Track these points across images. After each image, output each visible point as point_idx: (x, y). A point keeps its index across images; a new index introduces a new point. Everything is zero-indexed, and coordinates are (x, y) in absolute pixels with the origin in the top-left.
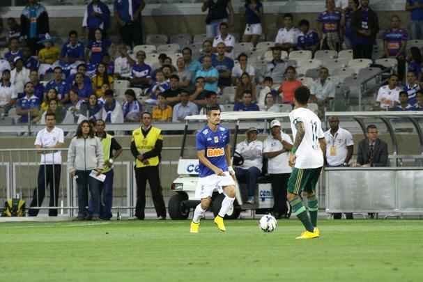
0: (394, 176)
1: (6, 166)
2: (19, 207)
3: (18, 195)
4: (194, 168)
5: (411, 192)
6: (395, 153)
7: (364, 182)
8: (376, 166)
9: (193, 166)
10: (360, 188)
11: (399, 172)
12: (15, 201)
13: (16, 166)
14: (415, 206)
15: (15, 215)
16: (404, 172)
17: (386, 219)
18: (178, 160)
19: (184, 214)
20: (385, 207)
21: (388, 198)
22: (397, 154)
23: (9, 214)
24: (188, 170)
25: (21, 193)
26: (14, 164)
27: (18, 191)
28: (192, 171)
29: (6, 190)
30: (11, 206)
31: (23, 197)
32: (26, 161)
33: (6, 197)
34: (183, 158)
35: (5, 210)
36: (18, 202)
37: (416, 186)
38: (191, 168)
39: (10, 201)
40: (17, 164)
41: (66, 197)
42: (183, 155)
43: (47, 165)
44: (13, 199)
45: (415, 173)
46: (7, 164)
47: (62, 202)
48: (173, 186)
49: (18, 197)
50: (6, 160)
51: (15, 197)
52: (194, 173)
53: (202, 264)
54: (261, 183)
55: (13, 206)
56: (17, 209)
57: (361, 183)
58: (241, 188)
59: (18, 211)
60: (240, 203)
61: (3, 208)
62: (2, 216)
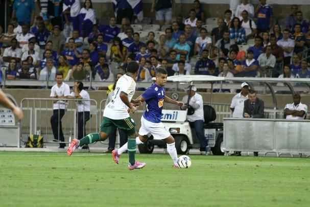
0: (273, 126)
1: (29, 111)
2: (39, 141)
3: (38, 132)
5: (286, 137)
6: (275, 108)
7: (251, 130)
11: (277, 122)
12: (36, 136)
13: (38, 111)
14: (289, 147)
15: (35, 146)
16: (280, 123)
19: (150, 150)
20: (266, 148)
21: (269, 142)
22: (277, 109)
23: (31, 145)
25: (40, 131)
26: (36, 109)
27: (38, 129)
29: (29, 128)
30: (32, 140)
31: (42, 134)
32: (45, 107)
33: (29, 133)
35: (28, 143)
36: (38, 138)
37: (289, 133)
39: (31, 136)
40: (39, 109)
41: (73, 134)
44: (34, 136)
45: (289, 124)
46: (31, 109)
47: (70, 138)
49: (38, 134)
50: (30, 106)
51: (35, 134)
54: (206, 128)
55: (34, 140)
56: (37, 142)
57: (249, 129)
58: (192, 132)
59: (37, 144)
60: (192, 142)
61: (27, 141)
62: (26, 147)
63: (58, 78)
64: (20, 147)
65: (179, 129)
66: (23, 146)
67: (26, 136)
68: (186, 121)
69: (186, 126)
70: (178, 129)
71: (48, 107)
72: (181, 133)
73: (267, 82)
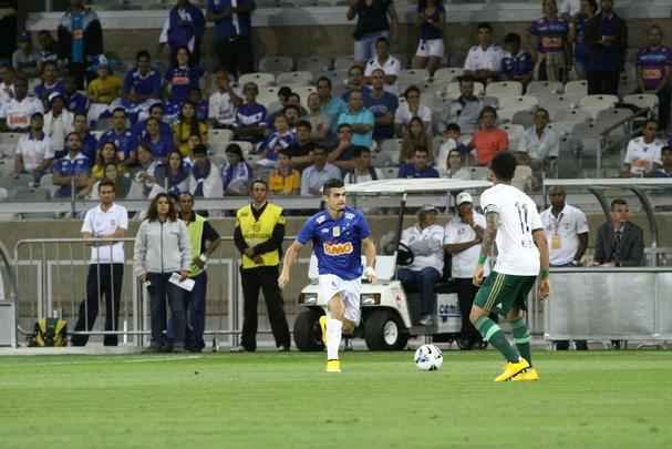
0: (652, 283)
1: (36, 267)
2: (57, 332)
3: (55, 312)
6: (654, 244)
7: (604, 292)
8: (624, 266)
10: (599, 300)
11: (661, 274)
12: (51, 321)
13: (54, 267)
15: (49, 343)
17: (639, 349)
18: (309, 257)
20: (639, 331)
21: (643, 317)
22: (658, 246)
23: (41, 342)
25: (60, 309)
26: (50, 263)
27: (55, 305)
29: (36, 304)
30: (44, 330)
31: (64, 316)
32: (68, 259)
33: (36, 316)
35: (34, 336)
36: (55, 324)
39: (42, 322)
40: (54, 262)
41: (131, 315)
43: (101, 265)
44: (48, 319)
46: (38, 263)
47: (125, 323)
48: (302, 297)
49: (55, 316)
50: (36, 257)
51: (50, 316)
53: (346, 423)
54: (441, 293)
55: (48, 330)
56: (54, 335)
57: (600, 292)
58: (409, 301)
59: (55, 338)
60: (408, 324)
61: (31, 332)
62: (30, 346)
63: (104, 193)
64: (18, 346)
65: (379, 295)
66: (23, 344)
67: (29, 323)
68: (393, 279)
69: (393, 289)
70: (377, 297)
71: (75, 258)
72: (383, 303)
73: (636, 188)
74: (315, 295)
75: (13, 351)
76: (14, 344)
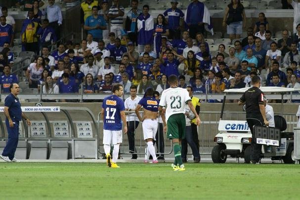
4: (230, 127)
9: (230, 125)
18: (219, 121)
19: (223, 160)
24: (226, 128)
28: (229, 128)
34: (222, 120)
38: (228, 127)
42: (222, 117)
43: (130, 122)
48: (216, 139)
52: (230, 130)
60: (263, 152)
63: (132, 91)
64: (98, 158)
66: (101, 158)
70: (250, 139)
74: (222, 138)
75: (96, 161)
76: (96, 158)
